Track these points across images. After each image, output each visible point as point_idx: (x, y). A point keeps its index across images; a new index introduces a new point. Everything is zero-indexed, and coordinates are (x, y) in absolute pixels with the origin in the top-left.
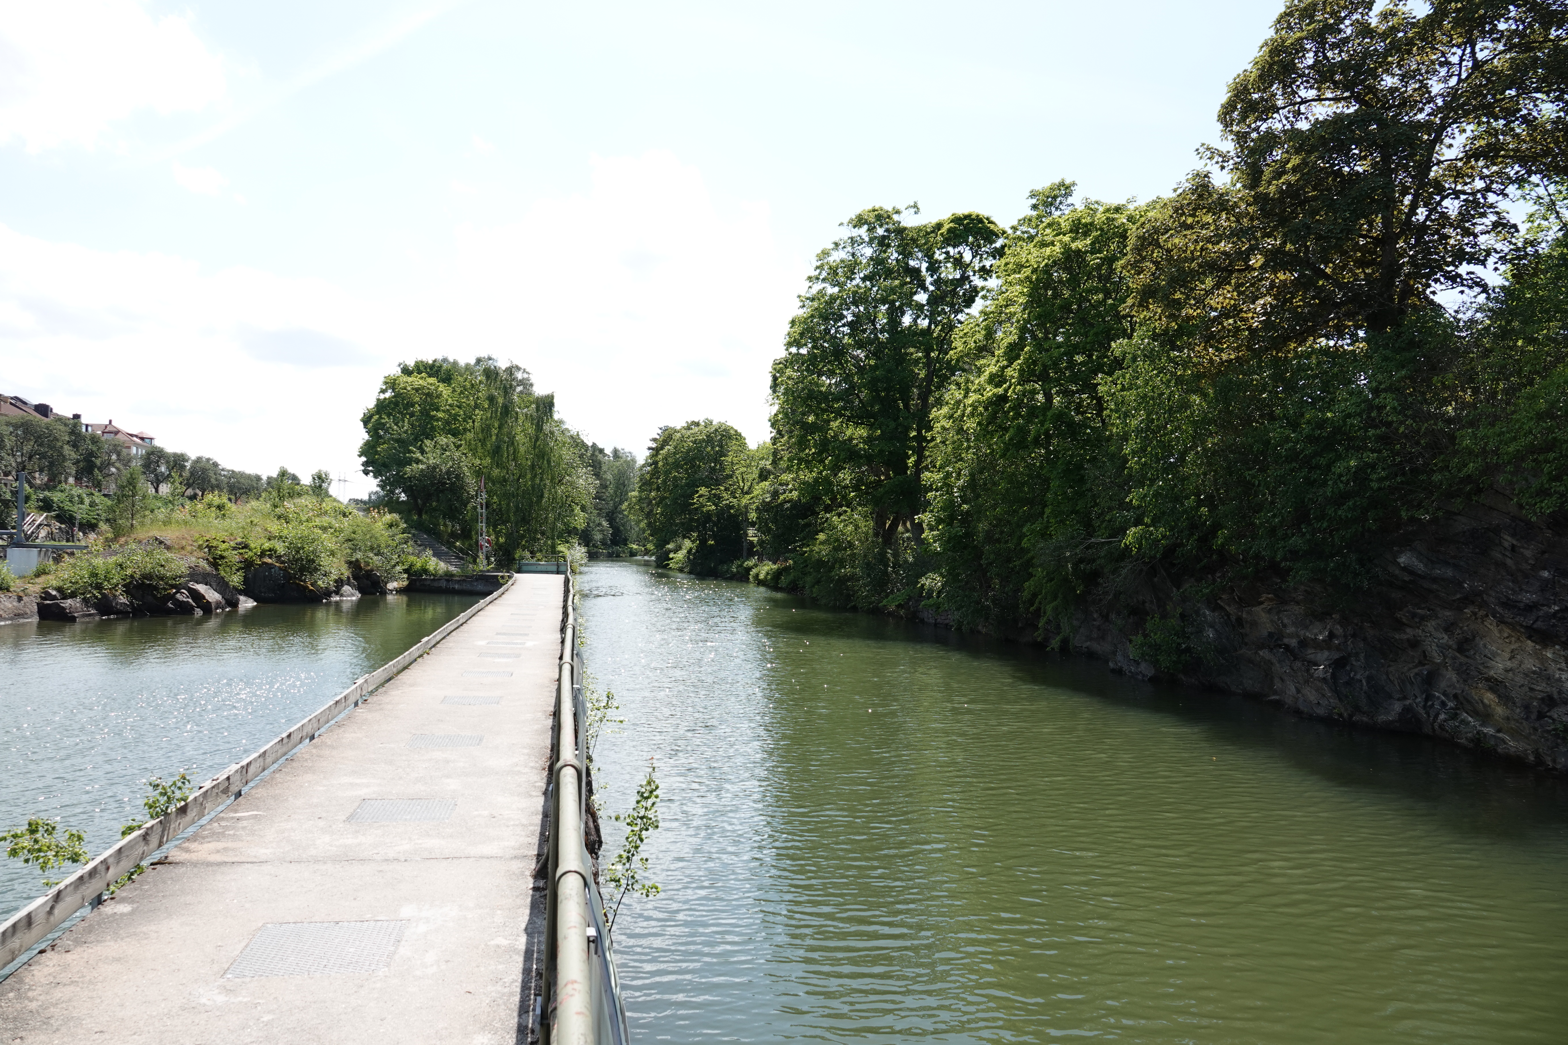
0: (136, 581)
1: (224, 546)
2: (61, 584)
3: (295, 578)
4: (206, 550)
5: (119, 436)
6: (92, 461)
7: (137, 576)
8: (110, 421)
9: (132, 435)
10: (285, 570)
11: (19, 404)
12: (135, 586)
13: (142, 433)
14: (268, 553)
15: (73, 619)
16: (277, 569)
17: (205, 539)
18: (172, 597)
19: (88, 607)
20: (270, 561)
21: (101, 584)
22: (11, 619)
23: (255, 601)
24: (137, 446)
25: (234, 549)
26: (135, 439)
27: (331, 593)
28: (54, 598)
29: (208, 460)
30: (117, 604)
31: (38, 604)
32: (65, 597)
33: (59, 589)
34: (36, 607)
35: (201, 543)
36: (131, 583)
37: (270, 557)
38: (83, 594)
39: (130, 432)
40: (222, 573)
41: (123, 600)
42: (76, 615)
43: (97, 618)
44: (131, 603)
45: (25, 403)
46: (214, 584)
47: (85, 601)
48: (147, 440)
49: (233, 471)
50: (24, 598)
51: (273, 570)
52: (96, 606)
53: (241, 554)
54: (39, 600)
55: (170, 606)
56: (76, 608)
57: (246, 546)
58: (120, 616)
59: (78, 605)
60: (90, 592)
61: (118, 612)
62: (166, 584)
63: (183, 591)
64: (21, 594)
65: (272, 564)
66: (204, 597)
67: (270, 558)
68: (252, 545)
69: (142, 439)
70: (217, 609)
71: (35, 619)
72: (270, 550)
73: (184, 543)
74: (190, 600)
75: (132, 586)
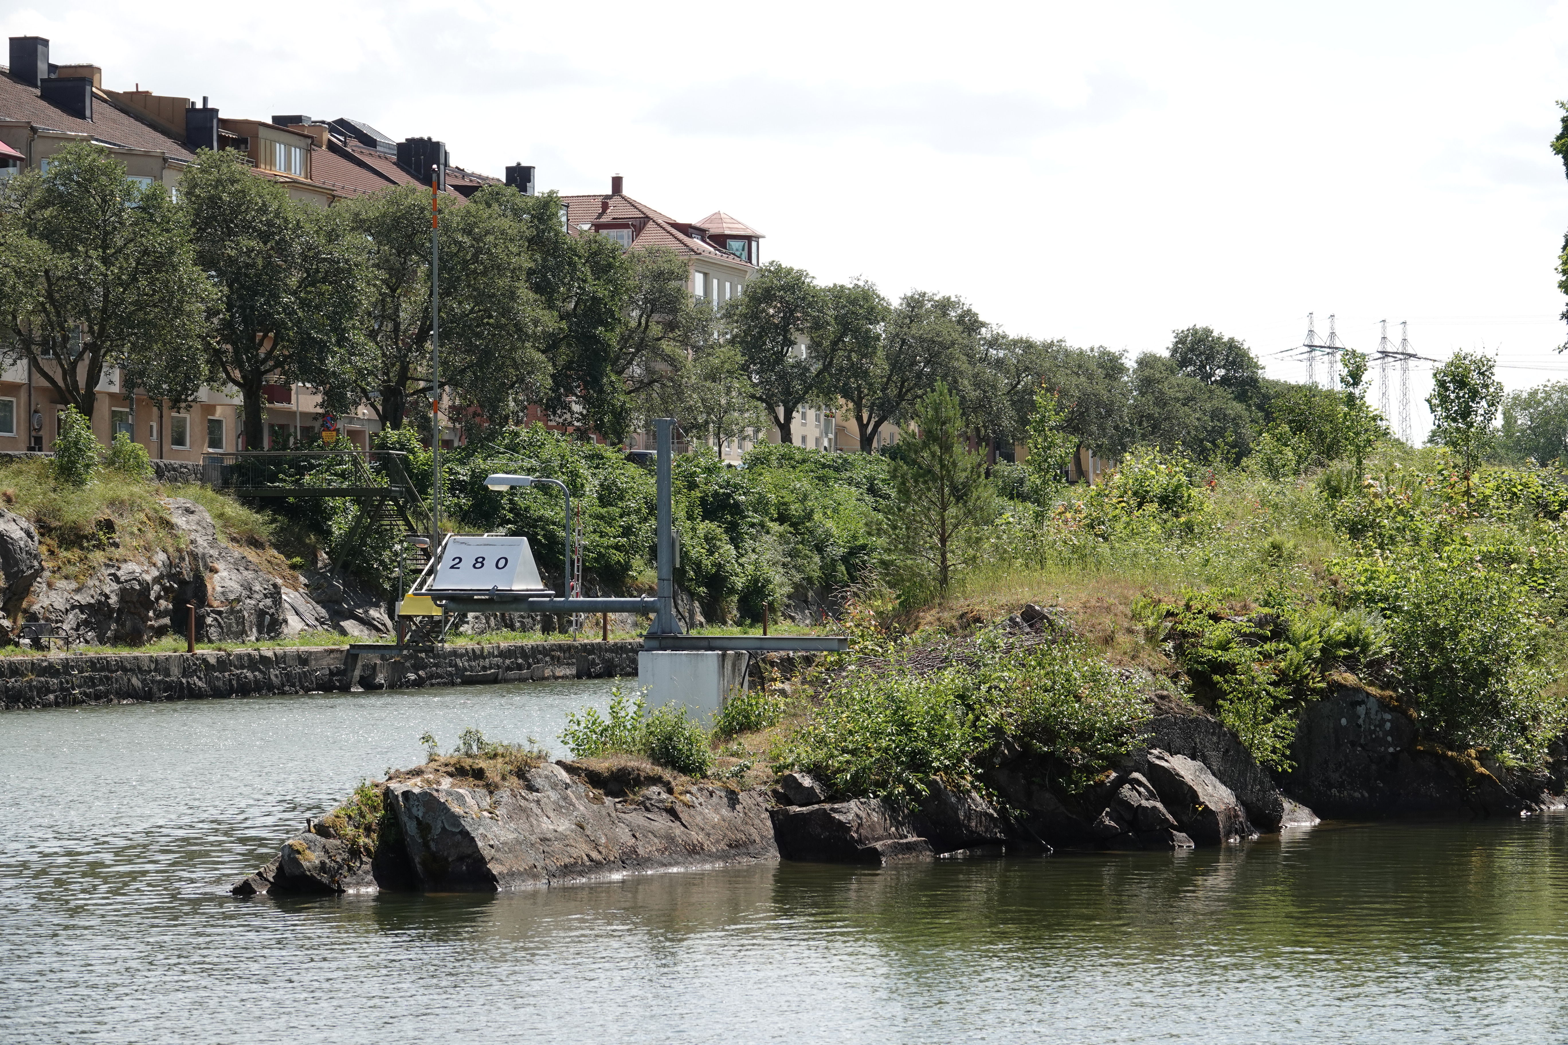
0: (1008, 745)
1: (1219, 632)
2: (821, 754)
3: (1430, 735)
4: (1169, 646)
5: (650, 237)
6: (595, 339)
7: (1010, 729)
8: (617, 183)
9: (687, 229)
10: (1398, 709)
11: (353, 146)
12: (1006, 763)
13: (717, 217)
14: (1343, 652)
15: (872, 859)
16: (1372, 704)
17: (1164, 607)
18: (1110, 795)
19: (899, 824)
20: (1349, 679)
21: (922, 752)
22: (723, 856)
23: (1317, 812)
24: (709, 270)
25: (1251, 639)
26: (697, 243)
27: (1540, 788)
28: (808, 798)
29: (944, 306)
30: (968, 816)
31: (773, 814)
32: (837, 795)
33: (816, 770)
34: (769, 823)
35: (1151, 623)
36: (994, 750)
37: (1351, 663)
38: (883, 785)
39: (681, 220)
40: (1230, 720)
41: (979, 802)
42: (878, 845)
43: (927, 857)
44: (1002, 812)
45: (368, 141)
46: (1214, 756)
47: (890, 804)
48: (735, 245)
49: (1028, 346)
50: (742, 796)
51: (1361, 710)
52: (918, 823)
53: (1267, 656)
54: (771, 804)
55: (1107, 821)
56: (872, 827)
57: (1280, 632)
58: (979, 852)
59: (875, 817)
60: (899, 779)
61: (972, 842)
62: (1093, 754)
63: (1136, 775)
64: (733, 785)
65: (1357, 690)
66: (1194, 794)
67: (1352, 669)
68: (1298, 627)
69: (720, 240)
70: (1228, 836)
71: (772, 858)
72: (1349, 642)
73: (1107, 621)
74: (1159, 805)
75: (997, 761)
